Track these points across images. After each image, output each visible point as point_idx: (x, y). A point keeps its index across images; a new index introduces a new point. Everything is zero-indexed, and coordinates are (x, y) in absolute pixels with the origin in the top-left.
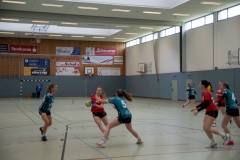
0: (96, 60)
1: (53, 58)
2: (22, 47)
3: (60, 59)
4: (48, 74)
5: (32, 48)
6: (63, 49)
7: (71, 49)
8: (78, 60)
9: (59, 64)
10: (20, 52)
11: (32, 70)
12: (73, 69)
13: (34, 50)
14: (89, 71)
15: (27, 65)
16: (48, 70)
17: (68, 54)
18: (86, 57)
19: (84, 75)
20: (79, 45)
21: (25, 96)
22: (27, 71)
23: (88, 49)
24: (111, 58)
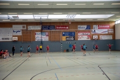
0: (98, 31)
2: (62, 26)
3: (79, 32)
4: (74, 39)
5: (66, 26)
6: (82, 26)
7: (86, 27)
8: (89, 32)
9: (79, 34)
10: (61, 29)
11: (67, 38)
12: (87, 37)
13: (67, 28)
14: (95, 37)
15: (64, 35)
16: (74, 38)
17: (84, 29)
18: (93, 30)
19: (92, 40)
20: (90, 24)
21: (63, 51)
22: (64, 39)
23: (94, 26)
24: (107, 30)
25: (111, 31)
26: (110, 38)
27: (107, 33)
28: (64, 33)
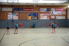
0: (55, 13)
1: (39, 13)
2: (28, 9)
3: (41, 13)
5: (31, 9)
6: (43, 9)
7: (46, 9)
8: (49, 13)
9: (41, 15)
10: (27, 11)
11: (32, 17)
12: (47, 17)
13: (32, 10)
14: (53, 17)
15: (29, 15)
16: (37, 17)
17: (45, 11)
18: (51, 12)
19: (51, 19)
20: (49, 8)
21: (29, 27)
22: (30, 18)
23: (52, 9)
24: (61, 12)
25: (64, 13)
26: (64, 18)
27: (61, 14)
28: (30, 14)
